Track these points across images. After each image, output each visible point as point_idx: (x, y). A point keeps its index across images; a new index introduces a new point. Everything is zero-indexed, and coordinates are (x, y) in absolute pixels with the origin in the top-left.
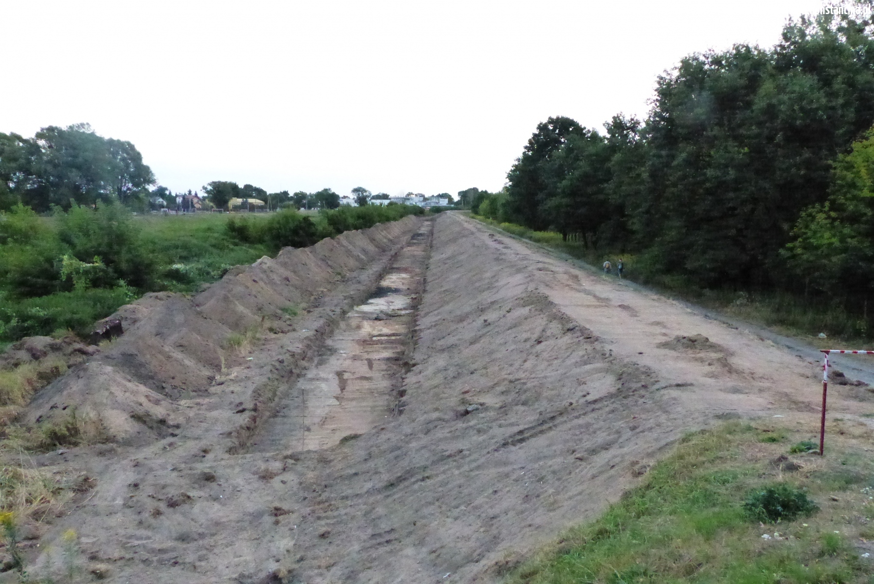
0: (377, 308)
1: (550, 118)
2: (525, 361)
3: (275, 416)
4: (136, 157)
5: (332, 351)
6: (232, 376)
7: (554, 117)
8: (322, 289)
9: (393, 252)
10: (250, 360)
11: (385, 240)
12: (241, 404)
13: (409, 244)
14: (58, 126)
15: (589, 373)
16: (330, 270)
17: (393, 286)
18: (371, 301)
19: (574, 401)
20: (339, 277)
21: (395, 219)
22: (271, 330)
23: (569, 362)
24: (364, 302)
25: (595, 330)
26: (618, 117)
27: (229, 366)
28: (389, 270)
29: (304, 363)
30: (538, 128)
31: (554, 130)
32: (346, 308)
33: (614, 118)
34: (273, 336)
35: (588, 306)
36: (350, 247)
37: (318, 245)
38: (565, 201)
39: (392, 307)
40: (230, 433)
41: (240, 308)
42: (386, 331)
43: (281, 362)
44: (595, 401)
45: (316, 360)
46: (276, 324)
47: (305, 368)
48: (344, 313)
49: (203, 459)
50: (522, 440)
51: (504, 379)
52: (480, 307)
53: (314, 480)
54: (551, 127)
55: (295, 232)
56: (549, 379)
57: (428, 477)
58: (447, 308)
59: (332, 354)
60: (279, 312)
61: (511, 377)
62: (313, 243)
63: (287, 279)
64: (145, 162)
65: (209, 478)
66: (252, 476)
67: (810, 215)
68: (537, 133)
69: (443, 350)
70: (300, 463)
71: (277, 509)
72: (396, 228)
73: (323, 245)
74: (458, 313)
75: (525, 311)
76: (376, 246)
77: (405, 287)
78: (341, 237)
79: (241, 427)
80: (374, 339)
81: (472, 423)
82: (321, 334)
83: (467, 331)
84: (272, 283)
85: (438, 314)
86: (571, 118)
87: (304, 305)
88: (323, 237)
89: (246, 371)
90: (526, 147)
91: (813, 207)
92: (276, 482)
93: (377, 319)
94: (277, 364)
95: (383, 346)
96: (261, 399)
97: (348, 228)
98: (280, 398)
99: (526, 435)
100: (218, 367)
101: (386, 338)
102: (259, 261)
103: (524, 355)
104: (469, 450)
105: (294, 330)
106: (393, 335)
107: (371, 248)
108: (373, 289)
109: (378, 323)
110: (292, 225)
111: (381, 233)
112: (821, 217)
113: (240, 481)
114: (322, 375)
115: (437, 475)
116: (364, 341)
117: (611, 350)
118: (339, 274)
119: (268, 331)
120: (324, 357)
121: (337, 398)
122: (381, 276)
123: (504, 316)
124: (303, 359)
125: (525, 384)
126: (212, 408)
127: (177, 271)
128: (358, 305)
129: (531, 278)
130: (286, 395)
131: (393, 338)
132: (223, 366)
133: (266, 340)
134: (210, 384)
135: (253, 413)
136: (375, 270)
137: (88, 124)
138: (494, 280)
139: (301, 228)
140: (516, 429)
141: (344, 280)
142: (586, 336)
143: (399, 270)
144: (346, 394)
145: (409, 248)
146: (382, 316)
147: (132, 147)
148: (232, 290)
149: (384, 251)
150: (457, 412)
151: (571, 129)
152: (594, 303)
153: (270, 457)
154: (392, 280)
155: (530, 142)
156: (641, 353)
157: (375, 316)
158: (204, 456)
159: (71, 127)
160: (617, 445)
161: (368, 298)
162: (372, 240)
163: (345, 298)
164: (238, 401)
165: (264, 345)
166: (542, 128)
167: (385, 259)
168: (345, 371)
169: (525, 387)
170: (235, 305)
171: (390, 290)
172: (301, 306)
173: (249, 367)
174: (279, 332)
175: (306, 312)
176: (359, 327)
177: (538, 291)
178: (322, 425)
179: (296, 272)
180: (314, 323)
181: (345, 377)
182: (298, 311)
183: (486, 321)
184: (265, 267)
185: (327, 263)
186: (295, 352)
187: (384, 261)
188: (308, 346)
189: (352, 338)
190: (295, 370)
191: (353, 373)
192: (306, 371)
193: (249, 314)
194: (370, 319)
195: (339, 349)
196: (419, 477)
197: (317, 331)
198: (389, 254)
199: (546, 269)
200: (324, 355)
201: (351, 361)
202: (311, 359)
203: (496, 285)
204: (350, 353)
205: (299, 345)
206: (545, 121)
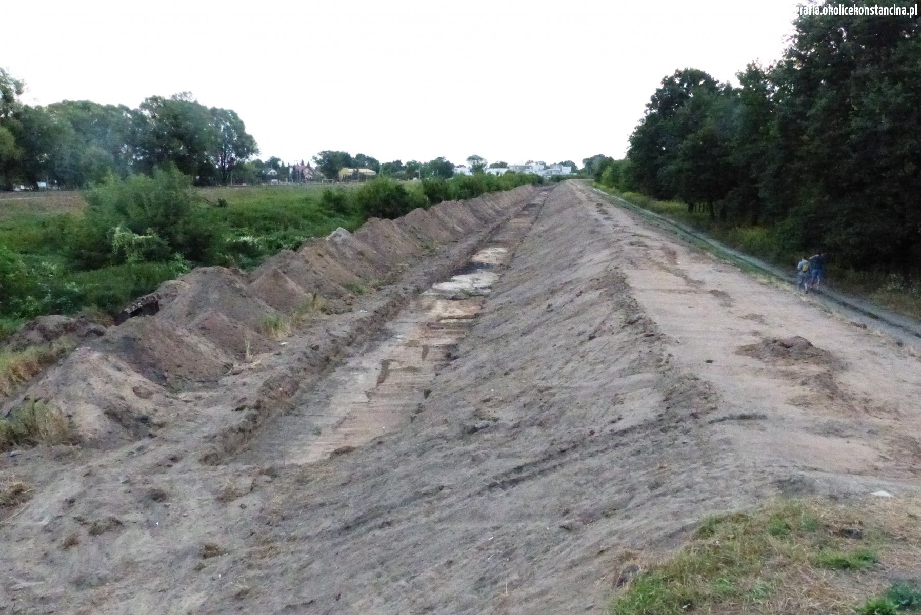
0: (459, 286)
1: (677, 71)
2: (567, 363)
3: (288, 413)
4: (238, 126)
5: (389, 335)
6: (253, 366)
7: (682, 69)
8: (402, 264)
9: (496, 225)
10: (284, 345)
11: (490, 211)
12: (244, 399)
13: (518, 215)
14: (161, 96)
15: (634, 387)
16: (417, 243)
17: (485, 261)
18: (455, 278)
19: (596, 428)
20: (427, 251)
21: (507, 189)
22: (323, 310)
23: (614, 369)
24: (446, 278)
25: (662, 323)
26: (754, 64)
27: (256, 352)
28: (483, 244)
29: (350, 350)
30: (662, 83)
31: (681, 84)
32: (422, 285)
33: (748, 65)
34: (325, 317)
35: (670, 291)
36: (446, 219)
37: (409, 215)
38: (687, 165)
39: (476, 286)
40: (215, 436)
41: (291, 284)
42: (459, 312)
43: (317, 348)
44: (624, 432)
45: (365, 346)
46: (332, 303)
47: (348, 356)
48: (419, 291)
49: (168, 469)
50: (515, 482)
51: (535, 387)
52: (551, 288)
53: (277, 508)
54: (677, 81)
55: (386, 202)
56: (583, 392)
57: (389, 524)
58: (521, 288)
59: (386, 339)
60: (342, 289)
61: (543, 384)
62: (405, 212)
63: (361, 253)
64: (248, 131)
65: (158, 496)
66: (209, 497)
68: (661, 88)
69: (492, 341)
70: (277, 479)
71: (208, 548)
72: (506, 199)
73: (413, 215)
74: (528, 295)
75: (592, 295)
76: (480, 219)
77: (498, 263)
78: (437, 209)
79: (232, 430)
80: (443, 321)
81: (471, 447)
82: (382, 316)
83: (527, 317)
84: (343, 256)
85: (507, 296)
86: (702, 70)
87: (375, 282)
88: (415, 207)
89: (273, 358)
90: (648, 105)
92: (233, 508)
93: (453, 299)
94: (308, 351)
95: (449, 330)
96: (272, 393)
97: (448, 198)
98: (303, 392)
99: (524, 474)
100: (240, 353)
101: (455, 321)
102: (333, 233)
103: (569, 354)
104: (449, 487)
105: (350, 310)
106: (465, 317)
107: (471, 220)
108: (462, 263)
109: (453, 303)
110: (382, 195)
111: (486, 204)
113: (192, 503)
114: (365, 364)
115: (399, 521)
116: (429, 325)
117: (670, 355)
118: (427, 247)
119: (319, 311)
120: (376, 342)
121: (368, 394)
122: (474, 251)
123: (572, 301)
124: (349, 345)
125: (553, 395)
126: (211, 403)
127: (245, 243)
128: (438, 282)
129: (618, 254)
130: (312, 388)
131: (464, 321)
132: (248, 351)
133: (313, 322)
134: (224, 374)
135: (254, 412)
136: (469, 242)
137: (190, 92)
138: (580, 255)
139: (394, 198)
140: (516, 463)
141: (432, 254)
142: (648, 332)
143: (498, 244)
144: (383, 389)
145: (516, 220)
146: (463, 296)
147: (235, 116)
148: (288, 265)
149: (486, 222)
150: (465, 428)
151: (701, 83)
152: (681, 288)
153: (244, 471)
154: (486, 255)
155: (653, 99)
156: (710, 361)
157: (453, 295)
158: (170, 466)
159: (173, 96)
160: (621, 513)
161: (452, 276)
162: (474, 211)
163: (425, 274)
164: (241, 396)
165: (311, 327)
166: (668, 82)
167: (485, 231)
168: (392, 360)
169: (553, 399)
170: (286, 281)
171: (481, 266)
172: (371, 283)
173: (279, 354)
174: (332, 313)
175: (374, 290)
176: (429, 308)
177: (618, 270)
178: (336, 428)
179: (375, 246)
180: (377, 302)
181: (390, 368)
182: (365, 289)
183: (549, 306)
184: (338, 240)
185: (416, 236)
186: (338, 337)
187: (482, 234)
188: (360, 330)
189: (416, 321)
190: (333, 358)
191: (401, 363)
192: (347, 359)
193: (302, 292)
194: (446, 298)
195: (397, 333)
196: (379, 521)
197: (376, 312)
198: (491, 226)
199: (640, 244)
200: (376, 339)
201: (404, 348)
202: (360, 345)
203: (579, 261)
204: (408, 338)
205: (347, 328)
206: (671, 74)
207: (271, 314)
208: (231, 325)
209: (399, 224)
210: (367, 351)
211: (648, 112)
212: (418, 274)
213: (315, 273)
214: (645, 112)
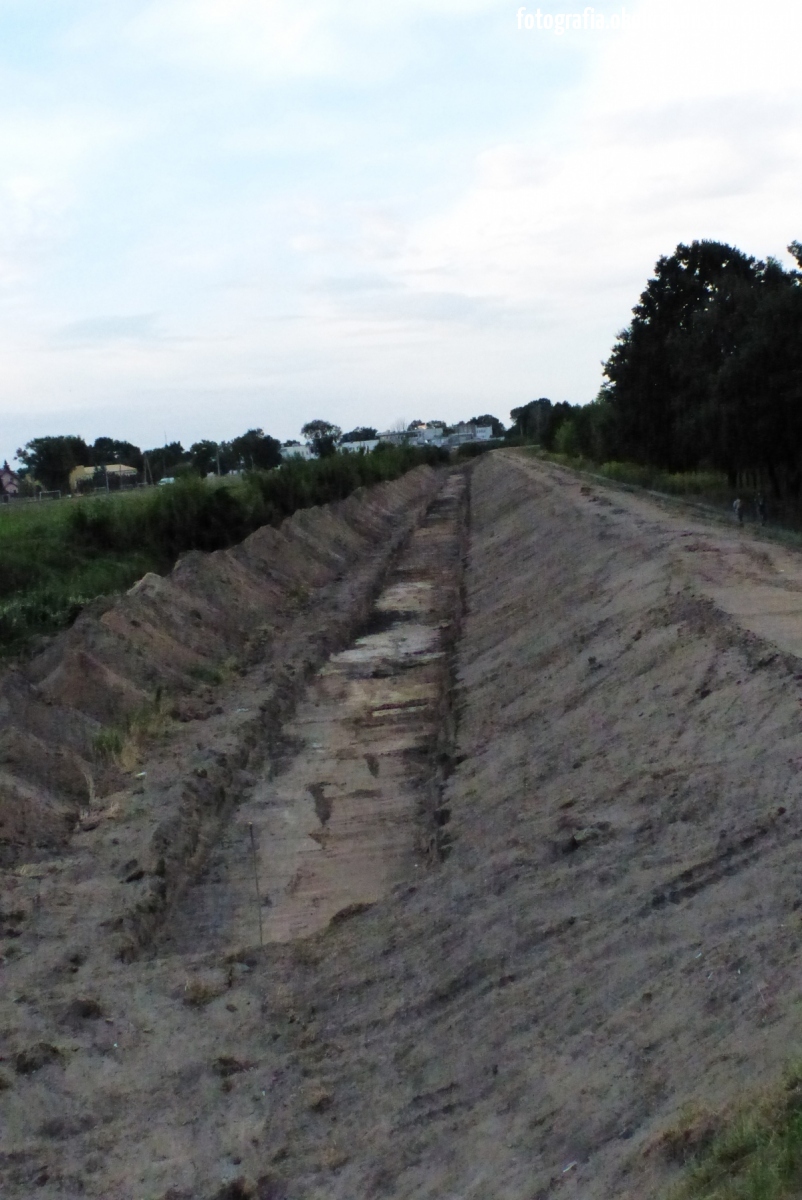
0: (376, 653)
2: (680, 734)
5: (299, 746)
7: (688, 243)
8: (264, 627)
9: (394, 541)
10: (142, 778)
11: (375, 519)
12: (134, 863)
16: (276, 589)
17: (401, 607)
19: (785, 805)
20: (295, 600)
21: (392, 477)
22: (175, 715)
24: (348, 644)
27: (103, 793)
29: (246, 775)
30: (657, 271)
31: (691, 270)
32: (314, 659)
34: (180, 726)
36: (311, 540)
37: (250, 540)
38: (726, 408)
39: (403, 650)
40: (121, 921)
42: (396, 697)
43: (203, 775)
45: (268, 767)
46: (184, 703)
47: (248, 784)
48: (311, 670)
49: (74, 976)
50: (691, 891)
53: (290, 1001)
54: (683, 265)
55: (202, 520)
56: (732, 766)
57: (512, 978)
58: (515, 641)
60: (186, 678)
61: (657, 767)
62: (239, 537)
63: (196, 614)
65: (88, 1011)
66: (170, 1001)
68: (657, 279)
70: (258, 969)
71: (224, 1061)
73: (258, 540)
75: (668, 634)
77: (425, 608)
78: (292, 523)
79: (140, 909)
81: (588, 864)
83: (560, 682)
84: (168, 623)
85: (495, 657)
86: (722, 242)
87: (231, 661)
88: (256, 524)
89: (135, 799)
90: (637, 310)
92: (217, 1010)
93: (377, 675)
95: (394, 727)
96: (170, 851)
97: (302, 503)
98: (208, 847)
99: (698, 879)
100: (82, 797)
101: (398, 711)
102: (138, 584)
103: (677, 722)
104: (584, 918)
105: (219, 711)
106: (412, 703)
107: (350, 537)
108: (363, 615)
109: (379, 683)
113: (147, 1014)
114: (283, 794)
116: (357, 721)
118: (294, 594)
119: (169, 718)
120: (283, 759)
121: (317, 837)
122: (376, 592)
124: (243, 767)
125: (684, 778)
126: (77, 876)
128: (337, 651)
129: (674, 568)
131: (412, 709)
132: (92, 792)
133: (167, 735)
138: (602, 577)
140: (676, 870)
141: (306, 605)
142: (796, 673)
145: (424, 532)
146: (389, 669)
148: (93, 645)
150: (555, 845)
151: (724, 265)
154: (399, 597)
155: (644, 297)
157: (372, 669)
158: (75, 971)
161: (355, 636)
162: (353, 523)
166: (665, 267)
168: (325, 784)
169: (685, 785)
170: (103, 672)
171: (396, 616)
173: (141, 792)
174: (190, 719)
175: (238, 675)
176: (343, 695)
177: (691, 592)
178: (293, 892)
179: (211, 599)
180: (256, 694)
181: (327, 795)
182: (223, 676)
183: (592, 660)
184: (151, 594)
186: (225, 755)
187: (378, 561)
188: (249, 740)
189: (332, 718)
190: (228, 790)
191: (341, 786)
194: (363, 677)
195: (309, 741)
196: (494, 978)
197: (263, 709)
198: (387, 546)
199: (704, 547)
200: (281, 754)
201: (335, 762)
202: (258, 765)
203: (606, 587)
204: (333, 747)
208: (52, 752)
209: (238, 558)
210: (275, 773)
212: (298, 642)
213: (139, 654)
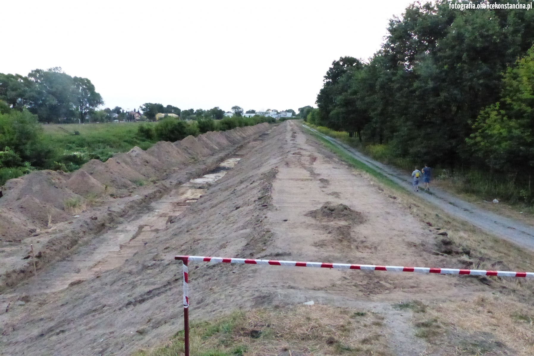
0: (206, 180)
1: (341, 58)
4: (90, 88)
5: (150, 210)
7: (344, 57)
9: (239, 145)
10: (77, 218)
11: (238, 137)
13: (255, 140)
14: (42, 69)
15: (237, 237)
16: (188, 156)
17: (227, 166)
18: (205, 176)
22: (112, 195)
25: (275, 198)
28: (228, 156)
30: (332, 64)
31: (344, 65)
32: (183, 180)
33: (375, 54)
34: (112, 199)
36: (208, 142)
37: (184, 140)
39: (215, 180)
41: (93, 180)
42: (199, 196)
45: (133, 217)
46: (119, 191)
47: (119, 223)
50: (143, 301)
51: (193, 239)
54: (341, 63)
59: (148, 213)
60: (130, 183)
61: (198, 237)
63: (147, 162)
67: (487, 113)
68: (332, 67)
69: (196, 212)
76: (230, 141)
80: (188, 201)
82: (150, 198)
83: (221, 197)
84: (135, 164)
87: (153, 178)
88: (188, 135)
89: (66, 225)
91: (489, 107)
93: (200, 188)
94: (89, 221)
95: (188, 206)
102: (132, 150)
104: (109, 305)
105: (130, 195)
107: (225, 142)
108: (213, 167)
109: (198, 190)
110: (170, 127)
112: (493, 114)
114: (129, 228)
115: (70, 329)
116: (178, 203)
117: (266, 217)
118: (194, 158)
119: (109, 196)
120: (141, 215)
121: (122, 246)
122: (222, 160)
123: (247, 187)
126: (9, 255)
128: (194, 178)
129: (283, 159)
130: (86, 243)
133: (103, 203)
134: (28, 236)
135: (35, 259)
137: (60, 67)
139: (176, 130)
141: (195, 161)
143: (237, 156)
144: (132, 243)
145: (253, 143)
146: (205, 186)
147: (89, 82)
150: (144, 266)
153: (8, 299)
154: (229, 162)
156: (286, 221)
157: (200, 186)
159: (50, 70)
161: (204, 174)
163: (187, 174)
167: (231, 149)
168: (146, 225)
170: (89, 178)
171: (224, 168)
172: (150, 179)
173: (71, 223)
174: (117, 197)
175: (152, 183)
176: (183, 194)
177: (276, 169)
178: (92, 268)
179: (158, 157)
180: (150, 190)
181: (143, 230)
182: (145, 183)
183: (234, 190)
184: (133, 154)
185: (187, 151)
186: (114, 212)
187: (230, 150)
188: (131, 207)
189: (171, 201)
190: (107, 225)
191: (151, 227)
192: (118, 225)
193: (99, 185)
194: (195, 188)
195: (156, 209)
197: (146, 196)
198: (236, 146)
199: (299, 153)
200: (142, 213)
201: (157, 217)
202: (130, 216)
204: (162, 211)
205: (122, 207)
206: (338, 59)
207: (74, 198)
208: (41, 206)
209: (176, 145)
210: (133, 220)
211: (325, 81)
212: (182, 174)
213: (112, 173)
214: (324, 81)
